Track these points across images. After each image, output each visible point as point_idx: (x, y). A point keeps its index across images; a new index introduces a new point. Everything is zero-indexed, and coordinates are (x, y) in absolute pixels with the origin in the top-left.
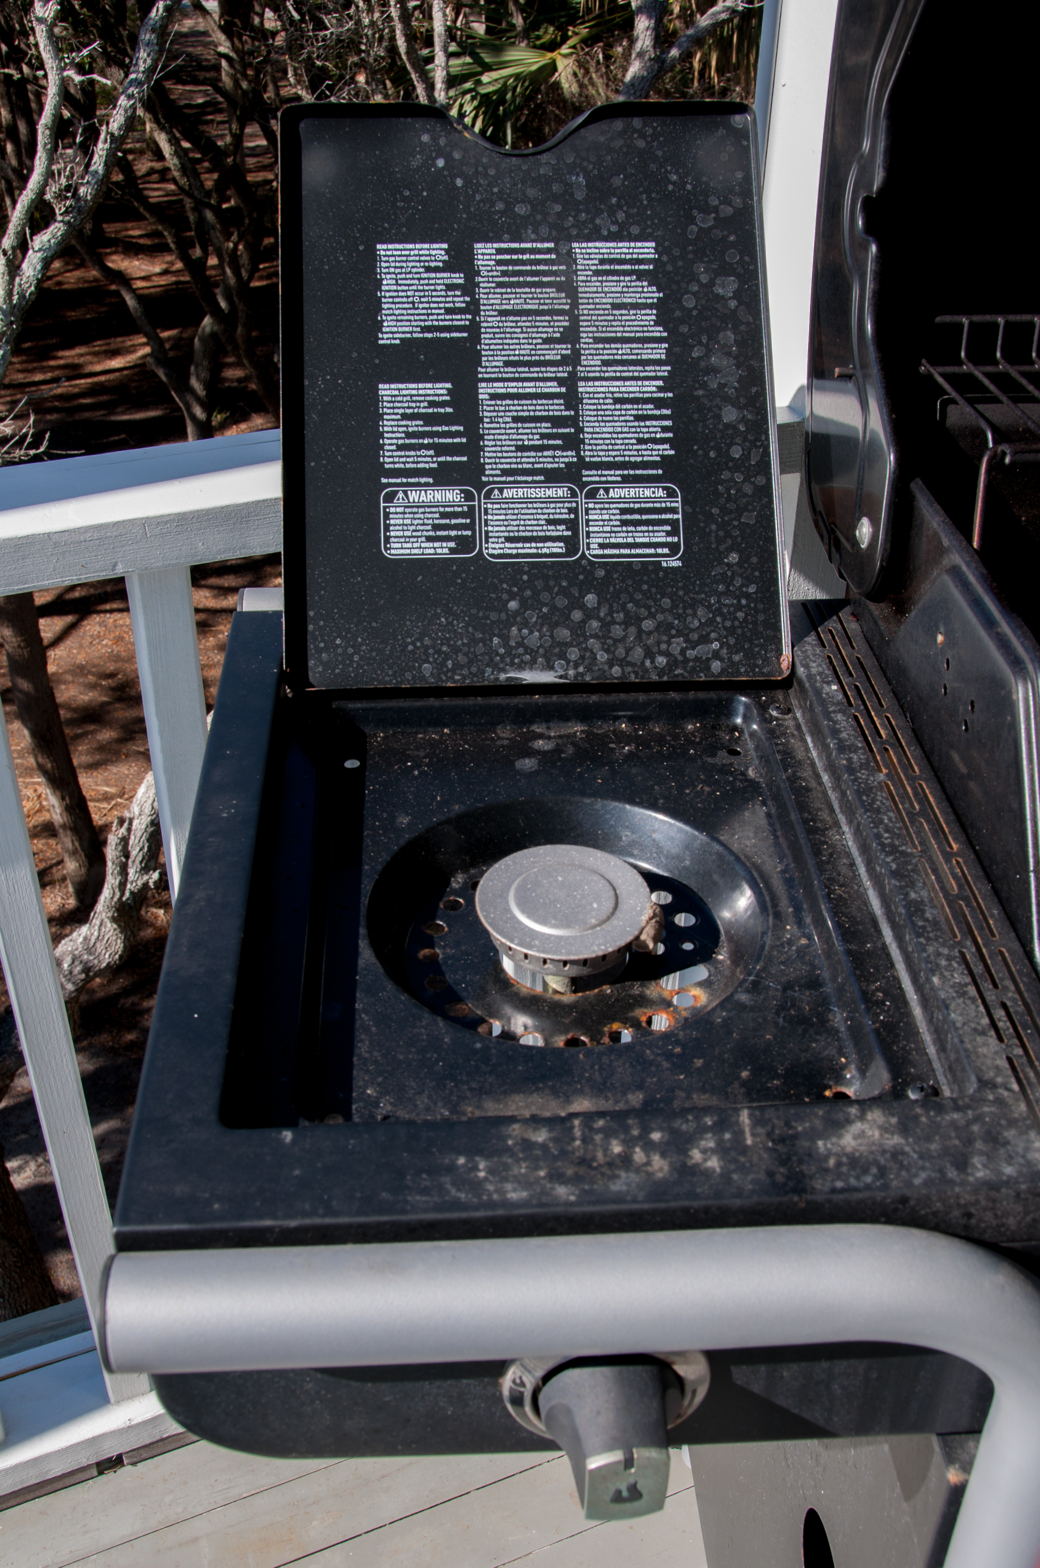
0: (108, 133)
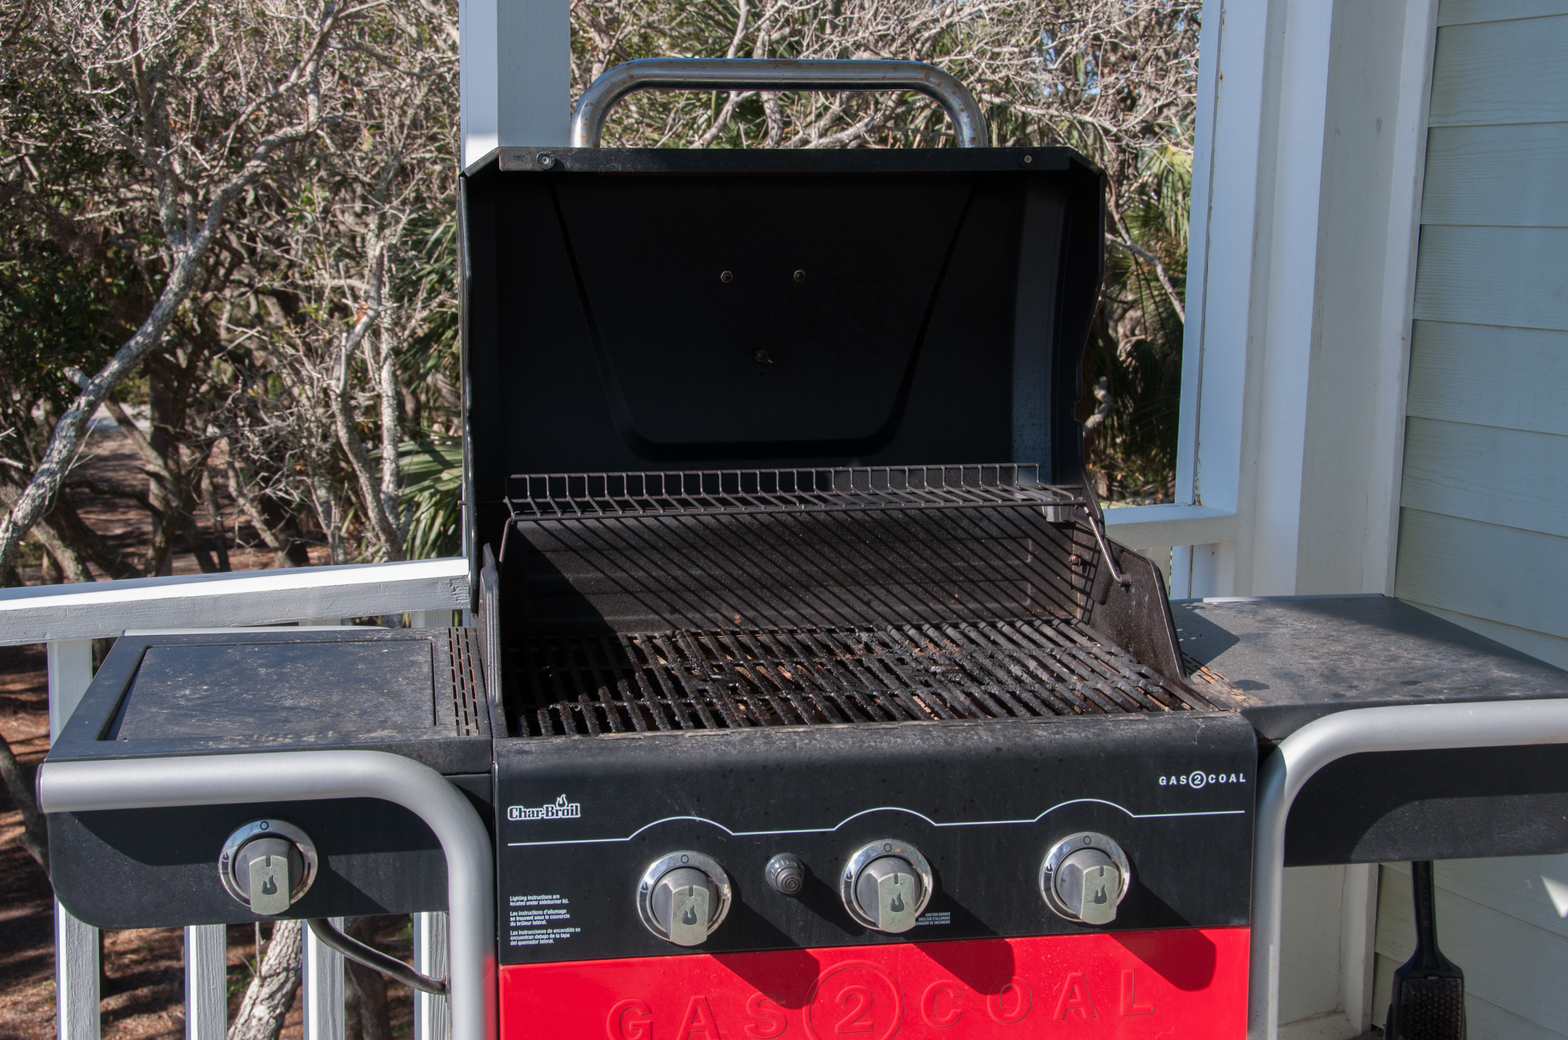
0: (10, 521)
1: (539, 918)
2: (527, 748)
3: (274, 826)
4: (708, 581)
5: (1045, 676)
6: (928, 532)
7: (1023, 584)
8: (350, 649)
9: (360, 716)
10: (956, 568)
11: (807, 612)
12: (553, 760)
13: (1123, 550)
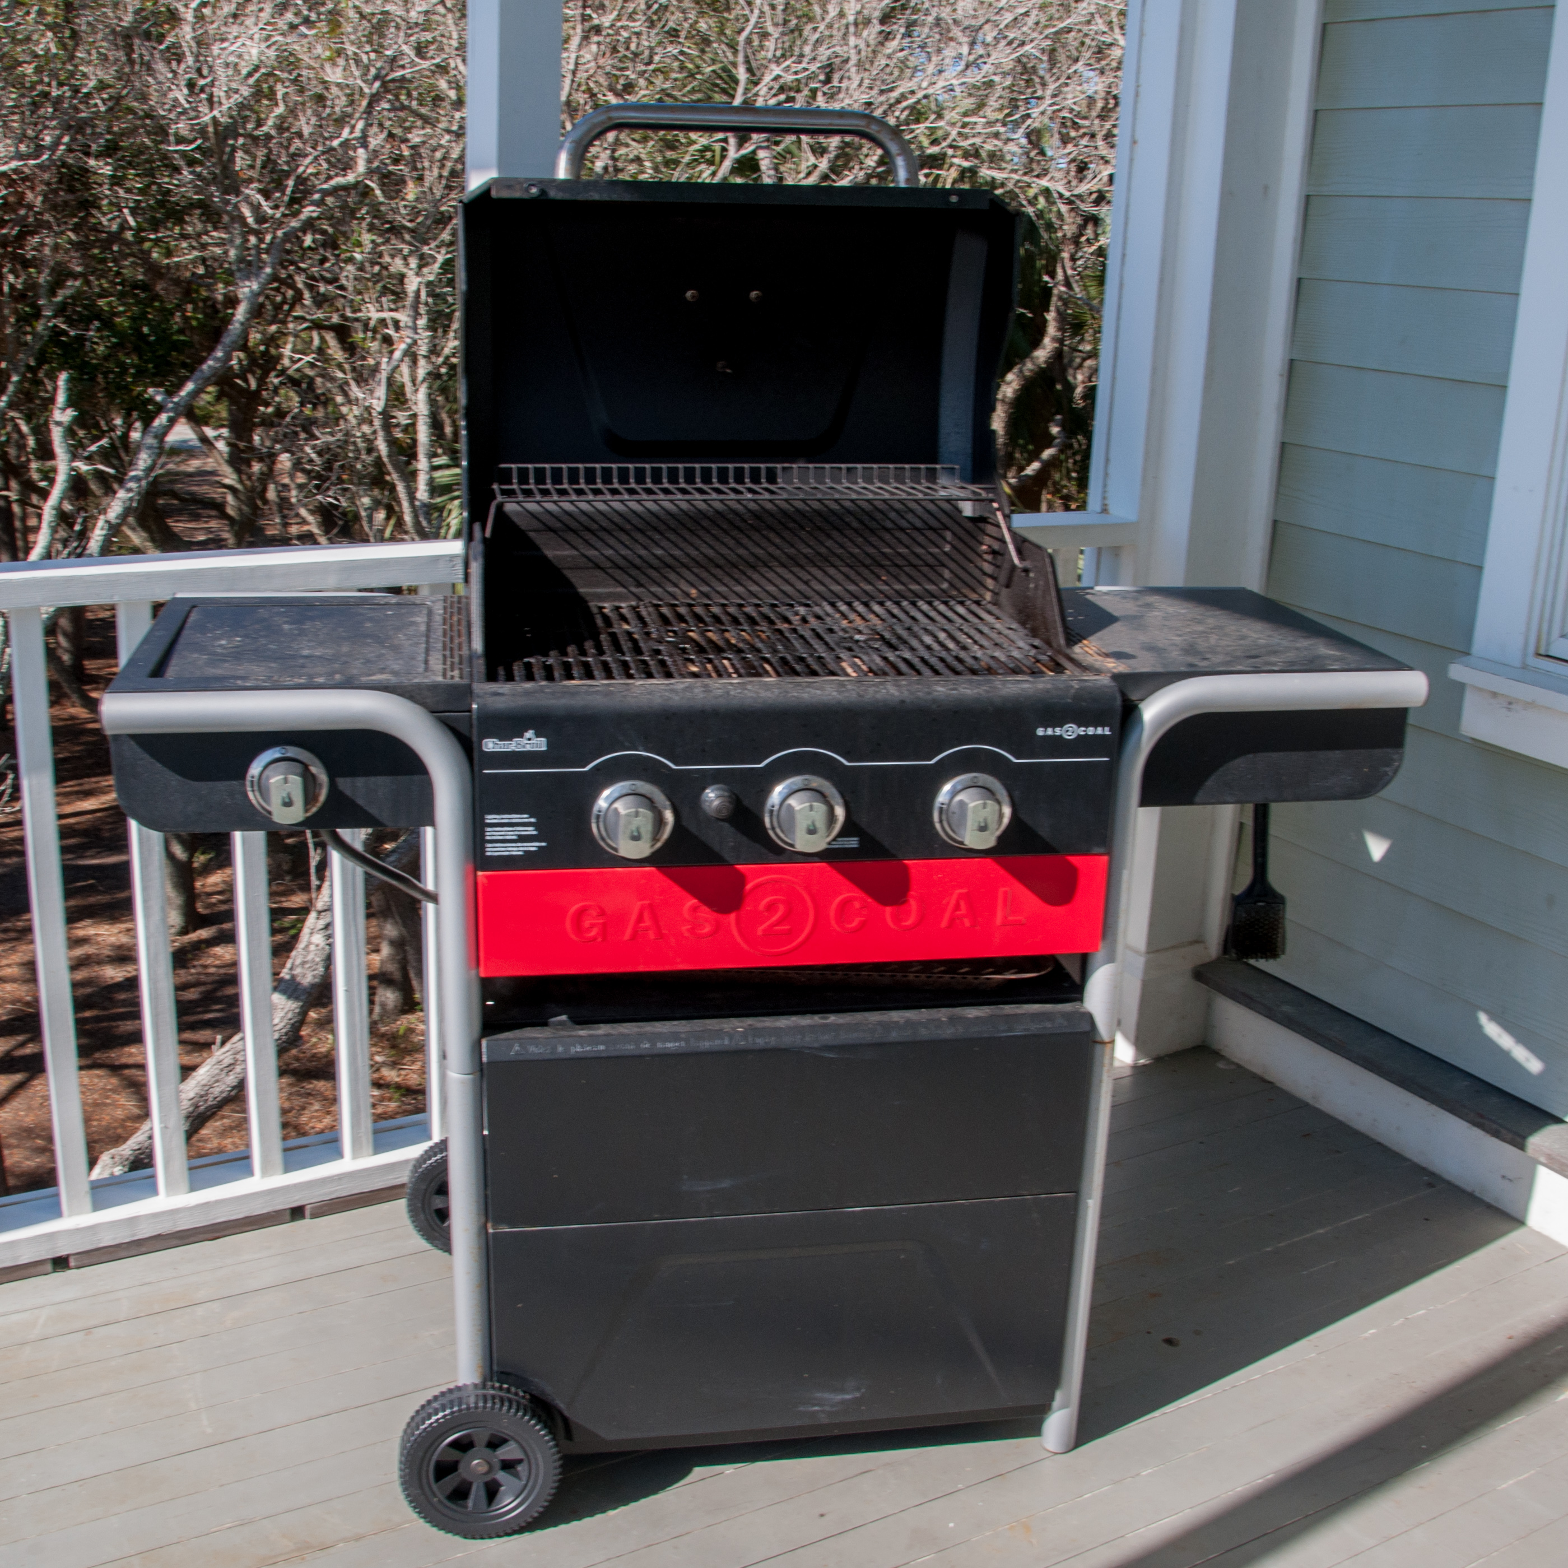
1: (511, 833)
2: (501, 691)
3: (292, 751)
4: (669, 560)
5: (951, 645)
6: (861, 522)
7: (940, 569)
8: (361, 611)
9: (364, 664)
10: (883, 554)
11: (754, 588)
12: (522, 702)
13: (1025, 540)
